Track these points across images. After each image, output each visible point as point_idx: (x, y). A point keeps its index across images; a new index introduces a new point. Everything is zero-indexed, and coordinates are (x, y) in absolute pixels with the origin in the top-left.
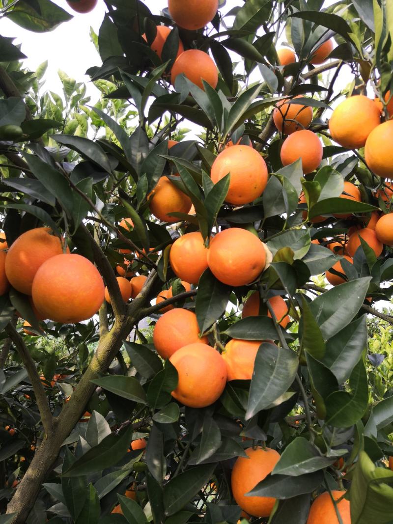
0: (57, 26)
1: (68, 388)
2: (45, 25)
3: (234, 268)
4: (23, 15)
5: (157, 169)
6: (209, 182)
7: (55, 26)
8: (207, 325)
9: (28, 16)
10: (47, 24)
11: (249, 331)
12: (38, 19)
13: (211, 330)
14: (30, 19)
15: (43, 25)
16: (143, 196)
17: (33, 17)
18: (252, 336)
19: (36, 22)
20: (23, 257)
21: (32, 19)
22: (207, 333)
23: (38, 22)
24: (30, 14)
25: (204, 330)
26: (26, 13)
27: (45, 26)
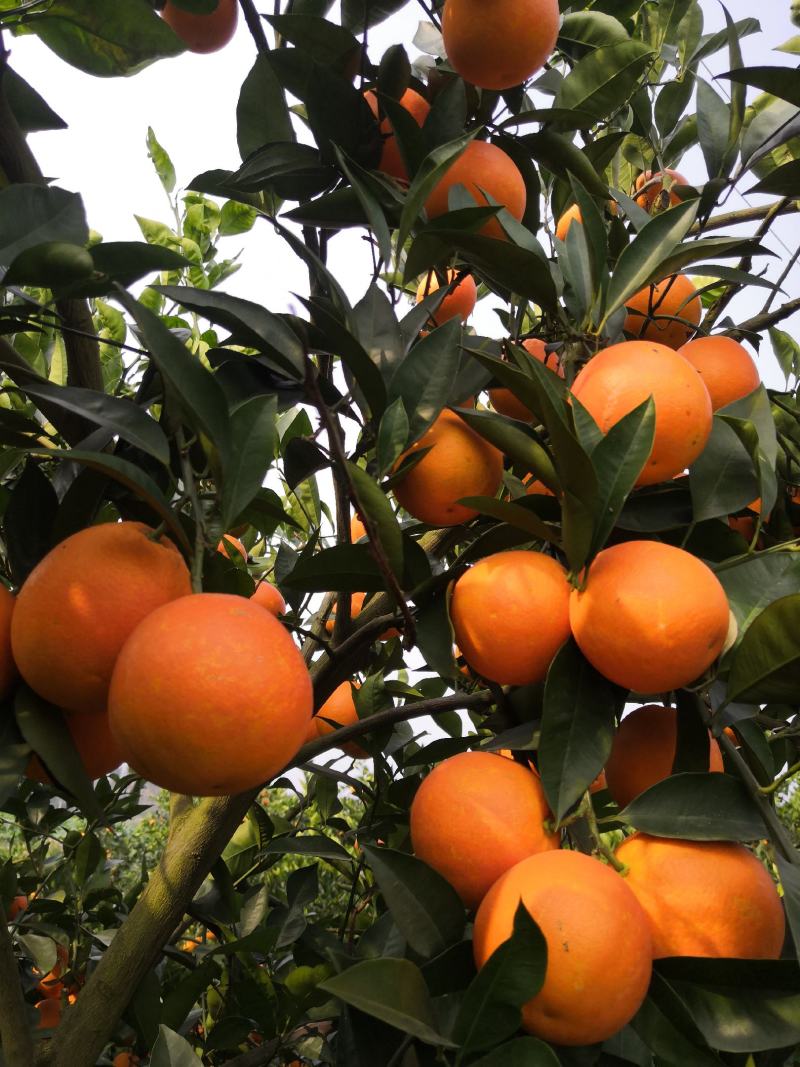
0: (149, 64)
1: (45, 947)
2: (118, 58)
3: (671, 643)
4: (67, 27)
5: (428, 389)
6: (585, 421)
7: (142, 63)
8: (568, 800)
9: (80, 33)
10: (125, 57)
11: (681, 814)
12: (104, 42)
13: (580, 812)
14: (83, 39)
15: (112, 55)
16: (394, 453)
17: (91, 36)
18: (693, 828)
19: (96, 49)
20: (78, 599)
21: (87, 40)
22: (569, 820)
23: (101, 48)
24: (86, 29)
25: (561, 812)
26: (77, 24)
27: (117, 62)
